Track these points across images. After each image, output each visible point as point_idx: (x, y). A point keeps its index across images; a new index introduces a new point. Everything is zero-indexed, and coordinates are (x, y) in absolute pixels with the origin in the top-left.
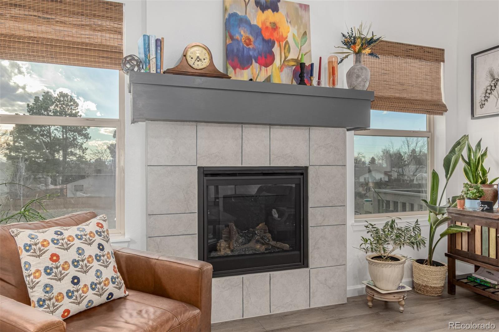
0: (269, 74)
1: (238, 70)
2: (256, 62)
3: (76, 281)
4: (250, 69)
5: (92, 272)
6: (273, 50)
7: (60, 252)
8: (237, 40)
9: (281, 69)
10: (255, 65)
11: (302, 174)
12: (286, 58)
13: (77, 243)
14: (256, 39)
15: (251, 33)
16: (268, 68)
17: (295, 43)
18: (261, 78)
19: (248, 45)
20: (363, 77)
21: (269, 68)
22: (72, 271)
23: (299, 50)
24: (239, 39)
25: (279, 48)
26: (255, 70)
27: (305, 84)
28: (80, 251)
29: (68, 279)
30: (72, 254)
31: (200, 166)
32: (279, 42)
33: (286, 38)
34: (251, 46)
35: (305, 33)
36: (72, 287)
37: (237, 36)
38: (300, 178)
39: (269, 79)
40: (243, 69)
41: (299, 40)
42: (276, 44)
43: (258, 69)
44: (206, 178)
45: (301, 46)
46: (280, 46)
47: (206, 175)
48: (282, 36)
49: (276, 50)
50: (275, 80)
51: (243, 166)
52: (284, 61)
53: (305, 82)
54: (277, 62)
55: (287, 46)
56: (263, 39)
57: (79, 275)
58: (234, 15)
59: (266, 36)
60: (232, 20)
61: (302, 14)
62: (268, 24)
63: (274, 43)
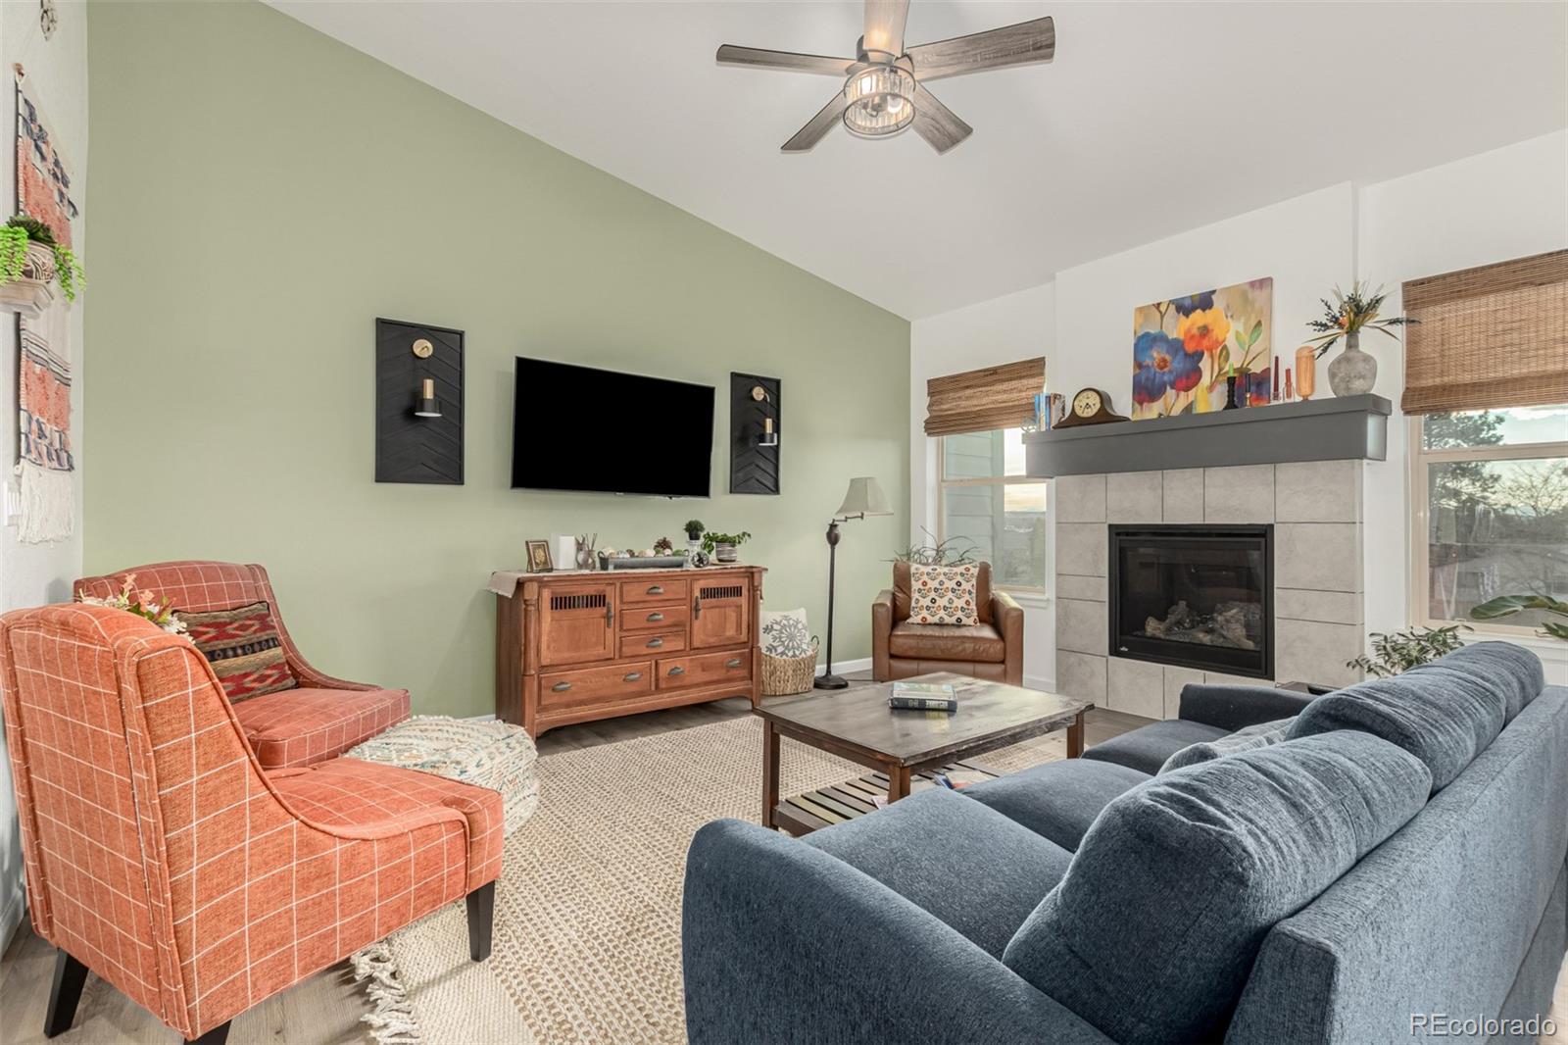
0: (1191, 399)
1: (1145, 404)
2: (1172, 388)
3: (933, 601)
4: (1162, 400)
5: (946, 599)
6: (1200, 365)
7: (929, 581)
8: (1148, 367)
9: (1211, 388)
10: (1170, 392)
11: (1263, 535)
12: (1220, 370)
13: (942, 577)
14: (1174, 357)
15: (1168, 352)
16: (1190, 392)
17: (1240, 344)
18: (1176, 411)
19: (1162, 368)
20: (1341, 375)
21: (1192, 393)
22: (933, 595)
23: (1244, 353)
24: (1150, 364)
25: (1210, 360)
26: (1169, 399)
27: (1237, 407)
28: (941, 583)
29: (929, 599)
30: (935, 584)
31: (1111, 523)
32: (1210, 350)
33: (1224, 341)
34: (1166, 370)
35: (1259, 324)
36: (930, 604)
37: (1148, 361)
38: (1260, 542)
39: (1189, 409)
40: (1153, 402)
41: (1246, 338)
42: (1206, 355)
43: (1174, 397)
44: (1118, 538)
45: (1250, 346)
46: (1212, 356)
47: (1118, 534)
48: (1217, 338)
49: (1205, 364)
50: (1201, 408)
51: (1206, 522)
52: (1217, 377)
53: (1236, 403)
54: (1206, 380)
55: (1224, 353)
56: (1186, 355)
57: (936, 598)
58: (1147, 335)
59: (1190, 348)
60: (1144, 343)
61: (1258, 295)
62: (1195, 331)
63: (1203, 353)
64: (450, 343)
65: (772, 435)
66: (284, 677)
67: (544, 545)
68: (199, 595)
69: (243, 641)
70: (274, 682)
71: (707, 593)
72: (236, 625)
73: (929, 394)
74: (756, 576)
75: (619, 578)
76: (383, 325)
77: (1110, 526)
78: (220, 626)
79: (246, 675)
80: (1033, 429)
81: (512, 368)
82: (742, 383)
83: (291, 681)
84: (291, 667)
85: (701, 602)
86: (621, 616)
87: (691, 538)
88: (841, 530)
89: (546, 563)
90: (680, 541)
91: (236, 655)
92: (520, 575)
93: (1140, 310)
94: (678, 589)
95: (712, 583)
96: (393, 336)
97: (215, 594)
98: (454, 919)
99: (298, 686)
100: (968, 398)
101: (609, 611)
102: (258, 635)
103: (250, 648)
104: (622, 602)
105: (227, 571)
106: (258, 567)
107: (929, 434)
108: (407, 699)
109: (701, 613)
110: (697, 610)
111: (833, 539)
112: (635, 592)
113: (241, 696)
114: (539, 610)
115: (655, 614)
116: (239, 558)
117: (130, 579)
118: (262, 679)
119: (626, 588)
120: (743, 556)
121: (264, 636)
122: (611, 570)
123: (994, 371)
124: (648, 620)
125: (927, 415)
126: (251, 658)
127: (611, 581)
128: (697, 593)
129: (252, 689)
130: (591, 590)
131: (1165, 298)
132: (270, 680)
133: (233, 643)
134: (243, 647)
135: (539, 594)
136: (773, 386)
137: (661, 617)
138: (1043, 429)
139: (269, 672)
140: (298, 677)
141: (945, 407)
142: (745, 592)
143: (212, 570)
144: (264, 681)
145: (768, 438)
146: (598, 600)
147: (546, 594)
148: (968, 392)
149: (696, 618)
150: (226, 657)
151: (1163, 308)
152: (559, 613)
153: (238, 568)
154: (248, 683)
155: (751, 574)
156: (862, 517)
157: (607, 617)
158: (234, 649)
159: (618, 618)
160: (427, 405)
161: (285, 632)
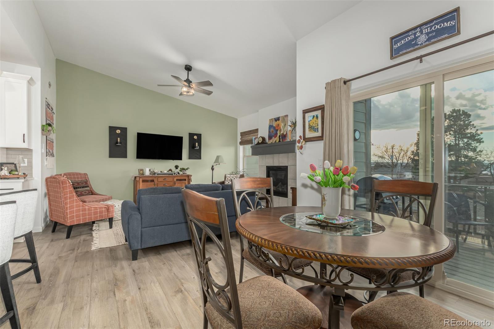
1: (270, 140)
2: (274, 137)
7: (229, 178)
11: (286, 168)
12: (280, 133)
13: (231, 177)
15: (273, 129)
16: (276, 138)
17: (283, 128)
18: (274, 142)
23: (283, 130)
24: (271, 132)
26: (273, 139)
28: (231, 179)
29: (228, 182)
34: (273, 133)
35: (285, 124)
38: (286, 170)
47: (268, 168)
48: (280, 127)
49: (278, 132)
50: (276, 142)
53: (280, 141)
54: (278, 136)
55: (281, 130)
58: (271, 125)
59: (276, 129)
60: (271, 127)
61: (285, 118)
62: (277, 125)
63: (278, 130)
64: (124, 130)
65: (197, 147)
66: (89, 193)
67: (142, 170)
68: (74, 178)
69: (82, 186)
71: (177, 180)
72: (81, 183)
73: (241, 136)
74: (190, 177)
75: (157, 176)
76: (110, 127)
77: (267, 166)
78: (78, 183)
79: (83, 192)
80: (252, 145)
81: (136, 134)
82: (191, 135)
83: (91, 194)
84: (91, 191)
85: (176, 182)
86: (158, 184)
87: (176, 169)
88: (215, 167)
89: (143, 173)
90: (174, 169)
91: (81, 188)
92: (135, 176)
93: (270, 120)
94: (171, 179)
95: (179, 178)
96: (112, 130)
97: (78, 178)
98: (107, 224)
99: (92, 195)
100: (247, 137)
101: (155, 183)
103: (83, 187)
104: (158, 181)
105: (80, 174)
106: (86, 174)
107: (241, 145)
108: (112, 197)
109: (176, 184)
110: (175, 184)
111: (213, 169)
112: (160, 179)
113: (81, 195)
114: (139, 183)
115: (165, 184)
116: (82, 172)
117: (63, 174)
118: (85, 193)
119: (159, 178)
120: (188, 172)
121: (86, 185)
122: (156, 175)
123: (250, 131)
124: (164, 185)
125: (240, 141)
126: (84, 189)
127: (155, 177)
128: (175, 180)
130: (151, 179)
131: (273, 118)
132: (87, 193)
133: (80, 186)
134: (82, 187)
135: (139, 179)
136: (199, 136)
137: (167, 185)
138: (254, 145)
140: (92, 193)
141: (243, 139)
142: (187, 180)
143: (77, 174)
145: (196, 147)
146: (152, 181)
147: (141, 180)
148: (247, 136)
149: (175, 185)
150: (79, 188)
151: (273, 120)
152: (144, 183)
153: (82, 174)
154: (83, 193)
155: (189, 176)
156: (219, 164)
157: (154, 184)
158: (80, 187)
159: (157, 185)
160: (119, 143)
161: (91, 185)
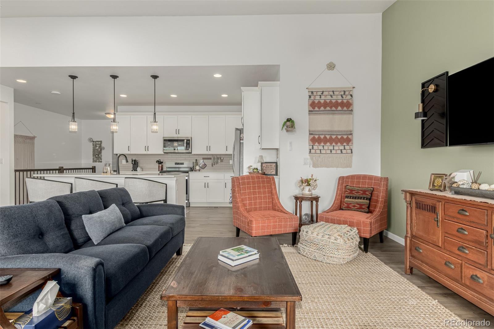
70: (358, 208)
75: (443, 199)
79: (351, 204)
84: (369, 207)
91: (350, 198)
94: (480, 216)
101: (437, 217)
102: (360, 195)
112: (450, 210)
114: (411, 207)
115: (462, 229)
118: (354, 206)
119: (446, 205)
124: (457, 231)
126: (354, 200)
127: (440, 200)
129: (351, 208)
130: (430, 202)
132: (356, 207)
135: (412, 199)
137: (467, 233)
139: (357, 205)
144: (354, 207)
146: (434, 210)
147: (414, 201)
154: (350, 206)
157: (437, 220)
158: (351, 197)
